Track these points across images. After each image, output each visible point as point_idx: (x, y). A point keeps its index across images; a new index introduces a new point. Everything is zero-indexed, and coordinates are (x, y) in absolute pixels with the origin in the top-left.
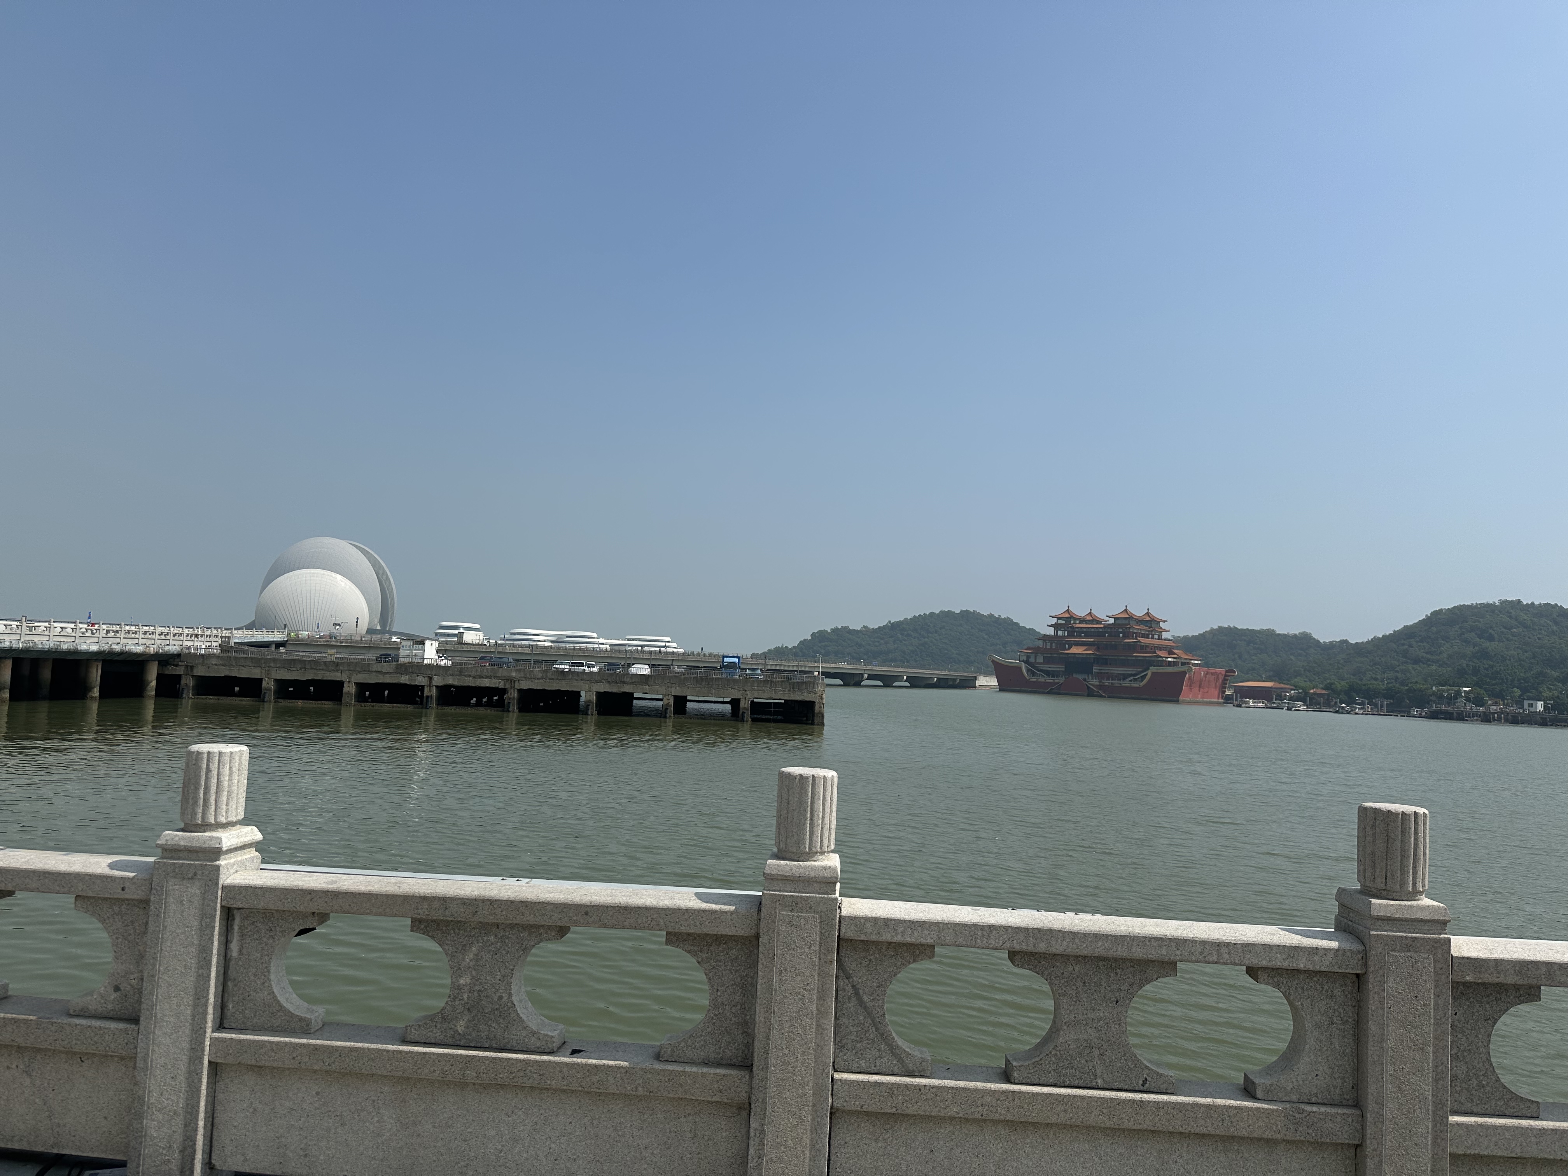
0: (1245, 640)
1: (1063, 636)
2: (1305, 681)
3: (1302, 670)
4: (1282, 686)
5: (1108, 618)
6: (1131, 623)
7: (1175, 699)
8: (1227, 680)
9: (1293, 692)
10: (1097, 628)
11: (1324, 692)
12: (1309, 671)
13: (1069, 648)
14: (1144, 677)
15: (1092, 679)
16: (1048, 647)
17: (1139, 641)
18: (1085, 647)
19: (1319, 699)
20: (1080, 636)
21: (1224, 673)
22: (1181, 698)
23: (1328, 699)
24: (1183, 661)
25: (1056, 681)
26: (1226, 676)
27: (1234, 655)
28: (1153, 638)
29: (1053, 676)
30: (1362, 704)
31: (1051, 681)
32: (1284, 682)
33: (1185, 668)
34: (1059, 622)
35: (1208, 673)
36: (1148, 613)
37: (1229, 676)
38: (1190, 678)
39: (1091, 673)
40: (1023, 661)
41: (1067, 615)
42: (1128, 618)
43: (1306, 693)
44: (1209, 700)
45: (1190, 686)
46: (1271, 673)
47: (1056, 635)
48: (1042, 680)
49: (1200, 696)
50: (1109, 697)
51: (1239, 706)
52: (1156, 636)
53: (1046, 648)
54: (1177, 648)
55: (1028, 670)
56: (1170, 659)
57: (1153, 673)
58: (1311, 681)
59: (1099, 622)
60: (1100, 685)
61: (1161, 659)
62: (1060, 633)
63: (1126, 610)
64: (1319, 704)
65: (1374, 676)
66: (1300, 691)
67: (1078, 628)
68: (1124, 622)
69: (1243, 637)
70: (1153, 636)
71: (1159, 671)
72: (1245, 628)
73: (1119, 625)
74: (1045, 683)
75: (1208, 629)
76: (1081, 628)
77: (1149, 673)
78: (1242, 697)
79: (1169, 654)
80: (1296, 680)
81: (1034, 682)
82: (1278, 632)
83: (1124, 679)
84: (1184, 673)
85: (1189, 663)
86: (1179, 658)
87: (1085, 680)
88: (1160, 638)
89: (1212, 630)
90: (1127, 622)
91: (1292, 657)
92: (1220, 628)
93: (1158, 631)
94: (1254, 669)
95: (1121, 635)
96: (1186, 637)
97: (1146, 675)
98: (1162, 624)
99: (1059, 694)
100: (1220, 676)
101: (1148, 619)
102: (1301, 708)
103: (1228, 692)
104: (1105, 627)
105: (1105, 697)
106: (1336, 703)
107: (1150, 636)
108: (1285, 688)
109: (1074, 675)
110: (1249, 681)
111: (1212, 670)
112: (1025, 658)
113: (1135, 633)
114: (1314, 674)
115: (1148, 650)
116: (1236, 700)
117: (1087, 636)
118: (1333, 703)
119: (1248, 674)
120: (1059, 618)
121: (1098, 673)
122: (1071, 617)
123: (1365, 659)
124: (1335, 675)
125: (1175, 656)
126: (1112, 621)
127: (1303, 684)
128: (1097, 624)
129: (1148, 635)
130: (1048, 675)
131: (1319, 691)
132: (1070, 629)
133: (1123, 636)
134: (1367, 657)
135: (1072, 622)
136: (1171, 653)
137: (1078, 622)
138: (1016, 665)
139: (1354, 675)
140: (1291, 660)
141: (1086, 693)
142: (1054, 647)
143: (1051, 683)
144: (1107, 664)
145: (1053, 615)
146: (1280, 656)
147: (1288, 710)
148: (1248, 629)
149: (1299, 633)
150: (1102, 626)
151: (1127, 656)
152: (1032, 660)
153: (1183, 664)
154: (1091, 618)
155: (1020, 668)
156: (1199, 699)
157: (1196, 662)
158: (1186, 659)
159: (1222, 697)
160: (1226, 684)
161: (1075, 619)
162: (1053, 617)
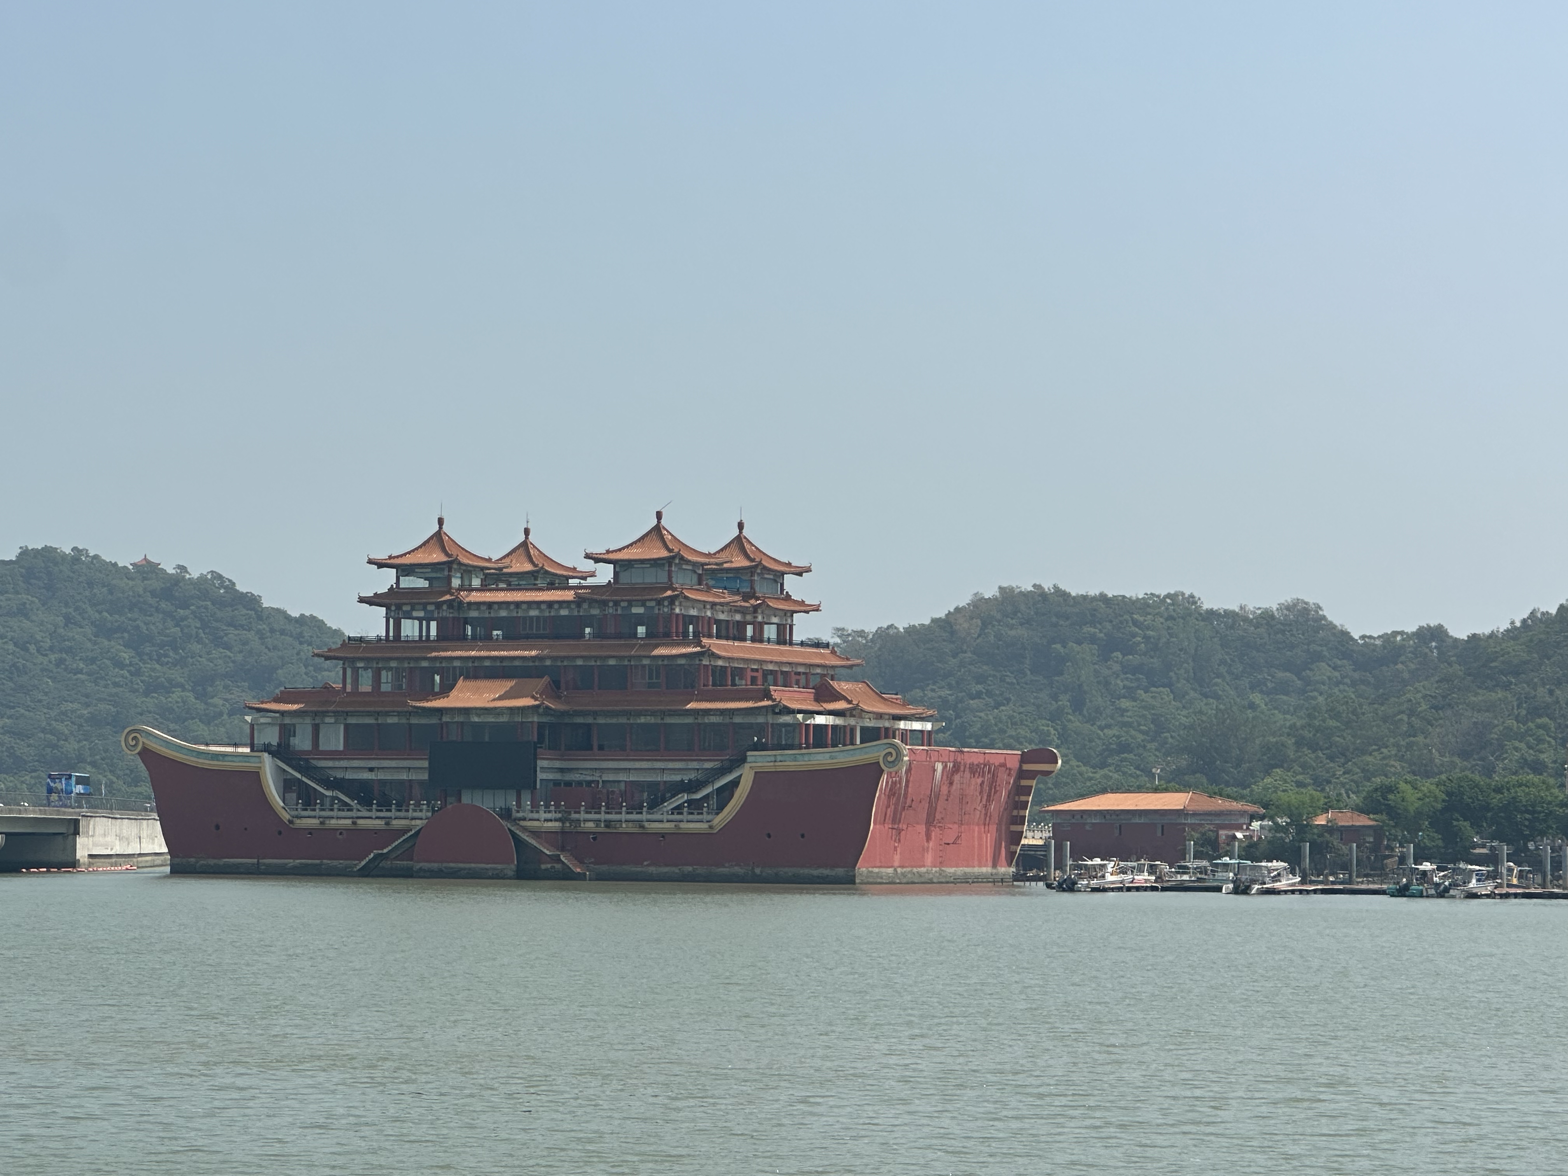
0: (1093, 640)
1: (423, 642)
2: (1300, 784)
3: (1290, 741)
4: (1220, 804)
5: (589, 566)
6: (679, 580)
7: (840, 871)
8: (1027, 790)
9: (1256, 825)
10: (550, 604)
11: (1363, 821)
12: (1314, 747)
13: (446, 689)
14: (727, 792)
15: (535, 807)
16: (366, 686)
17: (708, 653)
18: (508, 685)
19: (1344, 849)
20: (489, 637)
21: (1014, 764)
22: (862, 869)
23: (1376, 848)
24: (870, 723)
25: (397, 824)
26: (1022, 774)
27: (1055, 697)
28: (758, 638)
29: (385, 804)
30: (1492, 859)
31: (379, 824)
32: (1229, 790)
33: (874, 752)
34: (408, 582)
35: (957, 768)
36: (739, 543)
37: (1032, 775)
38: (892, 792)
39: (531, 786)
40: (267, 748)
41: (437, 557)
42: (669, 560)
43: (1303, 829)
44: (960, 871)
45: (895, 820)
46: (1184, 761)
47: (395, 639)
48: (340, 821)
49: (929, 858)
50: (600, 877)
51: (1068, 886)
52: (770, 632)
53: (356, 693)
54: (851, 673)
55: (287, 786)
56: (820, 720)
57: (759, 776)
58: (1319, 783)
59: (558, 581)
60: (563, 832)
61: (787, 719)
62: (410, 629)
63: (657, 530)
64: (1345, 867)
65: (1530, 755)
66: (1282, 821)
67: (478, 605)
68: (651, 577)
69: (1088, 629)
70: (759, 628)
71: (781, 767)
72: (1093, 592)
73: (633, 589)
74: (355, 832)
75: (964, 601)
76: (490, 605)
77: (746, 775)
78: (1077, 855)
79: (818, 699)
80: (1269, 780)
81: (310, 831)
82: (1206, 606)
83: (654, 805)
84: (874, 771)
85: (889, 733)
86: (854, 712)
87: (506, 814)
88: (784, 637)
89: (979, 603)
90: (663, 577)
91: (1257, 698)
92: (1008, 596)
93: (776, 612)
94: (1124, 748)
95: (641, 630)
96: (885, 635)
97: (735, 783)
98: (791, 583)
99: (407, 874)
100: (1003, 776)
101: (740, 562)
102: (1282, 885)
103: (1033, 838)
104: (579, 601)
105: (580, 877)
106: (1402, 859)
107: (750, 631)
108: (1230, 813)
109: (466, 798)
110: (1104, 791)
111: (974, 755)
112: (272, 737)
113: (692, 620)
114: (1331, 758)
115: (743, 684)
116: (1060, 866)
117: (513, 637)
118: (1391, 863)
119: (1103, 765)
120: (404, 570)
121: (556, 783)
122: (451, 565)
123: (1500, 694)
124: (1401, 759)
125: (841, 705)
126: (605, 574)
127: (1291, 796)
128: (551, 586)
129: (741, 626)
130: (366, 802)
131: (1347, 819)
132: (445, 612)
133: (649, 635)
134: (1507, 687)
135: (456, 582)
136: (824, 693)
137: (476, 582)
138: (237, 765)
139: (1465, 755)
140: (1252, 706)
141: (511, 868)
142: (385, 688)
143: (376, 832)
144: (590, 748)
145: (382, 556)
146: (1217, 697)
147: (1236, 891)
148: (1103, 598)
149: (1281, 607)
150: (569, 595)
151: (664, 714)
152: (301, 742)
153: (870, 735)
154: (528, 567)
155: (255, 777)
156: (928, 868)
157: (917, 726)
158: (880, 716)
159: (1011, 855)
160: (1024, 805)
161: (468, 571)
162: (381, 565)
